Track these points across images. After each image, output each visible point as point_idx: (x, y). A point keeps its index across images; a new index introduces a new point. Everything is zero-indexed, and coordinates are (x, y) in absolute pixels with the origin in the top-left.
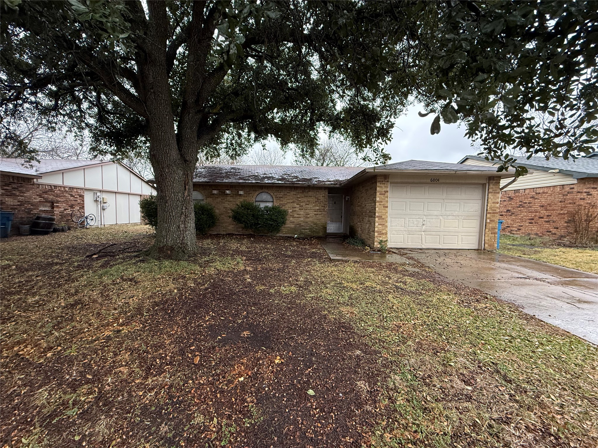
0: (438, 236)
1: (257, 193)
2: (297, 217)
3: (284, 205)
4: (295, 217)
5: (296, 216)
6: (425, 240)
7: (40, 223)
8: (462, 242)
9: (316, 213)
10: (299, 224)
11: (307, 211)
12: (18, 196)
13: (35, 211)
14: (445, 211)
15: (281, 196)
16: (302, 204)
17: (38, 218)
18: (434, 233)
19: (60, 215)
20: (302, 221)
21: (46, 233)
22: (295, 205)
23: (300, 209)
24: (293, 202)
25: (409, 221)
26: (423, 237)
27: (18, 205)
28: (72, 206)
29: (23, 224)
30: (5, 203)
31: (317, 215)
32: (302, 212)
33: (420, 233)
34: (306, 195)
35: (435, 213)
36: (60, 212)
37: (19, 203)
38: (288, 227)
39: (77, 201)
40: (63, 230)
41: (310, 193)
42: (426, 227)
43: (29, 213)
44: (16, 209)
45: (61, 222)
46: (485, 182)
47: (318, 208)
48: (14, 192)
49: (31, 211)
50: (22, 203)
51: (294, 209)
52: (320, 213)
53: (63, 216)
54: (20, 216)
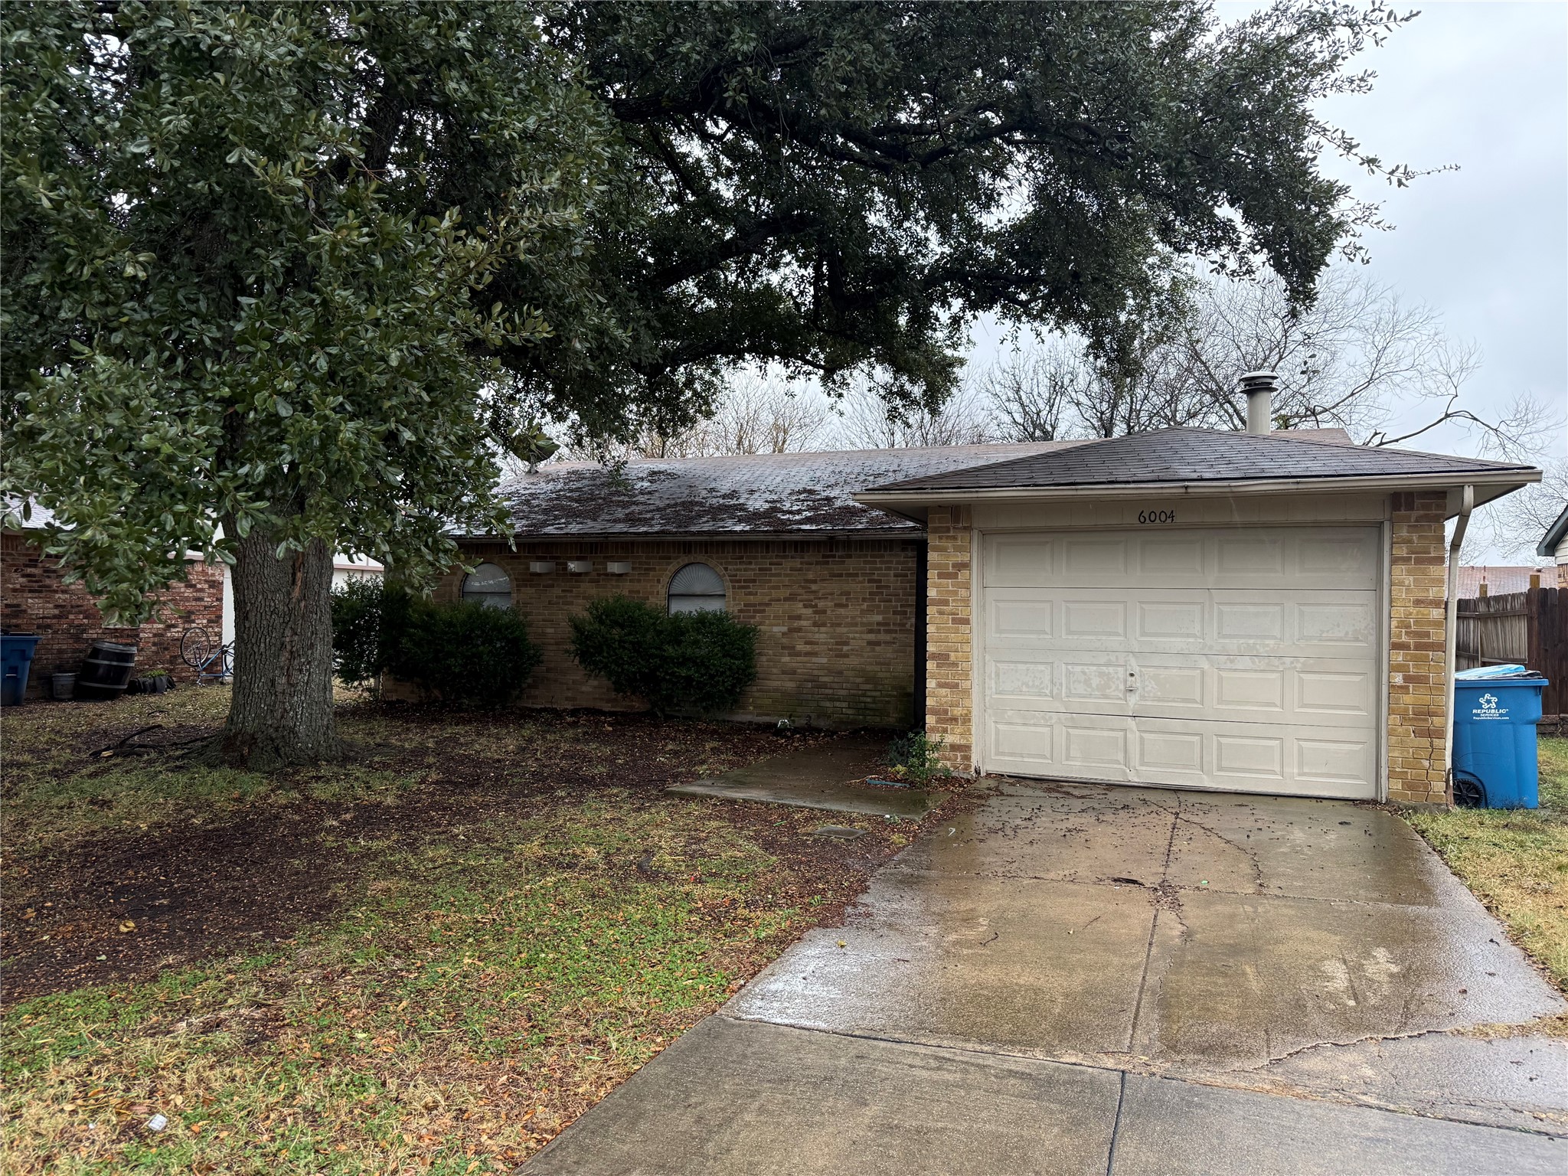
0: (1197, 738)
1: (672, 567)
2: (807, 654)
3: (760, 608)
4: (799, 654)
5: (801, 647)
6: (1142, 754)
7: (98, 666)
8: (1301, 764)
9: (872, 637)
10: (814, 680)
11: (839, 630)
12: (56, 592)
13: (92, 634)
14: (1221, 635)
15: (750, 574)
16: (821, 604)
17: (96, 653)
18: (1176, 725)
19: (154, 644)
20: (822, 668)
21: (112, 695)
22: (799, 608)
23: (815, 624)
24: (791, 598)
25: (1069, 673)
26: (1134, 737)
27: (55, 617)
28: (188, 617)
29: (60, 668)
30: (25, 611)
31: (878, 643)
32: (822, 635)
33: (1117, 722)
34: (836, 569)
35: (1178, 643)
36: (155, 635)
37: (56, 612)
38: (776, 690)
39: (201, 599)
40: (154, 689)
41: (852, 564)
42: (1143, 698)
43: (77, 638)
44: (49, 626)
45: (155, 664)
46: (1380, 518)
47: (879, 618)
48: (48, 582)
49: (84, 631)
50: (63, 611)
51: (796, 624)
52: (888, 637)
53: (161, 644)
54: (56, 647)
